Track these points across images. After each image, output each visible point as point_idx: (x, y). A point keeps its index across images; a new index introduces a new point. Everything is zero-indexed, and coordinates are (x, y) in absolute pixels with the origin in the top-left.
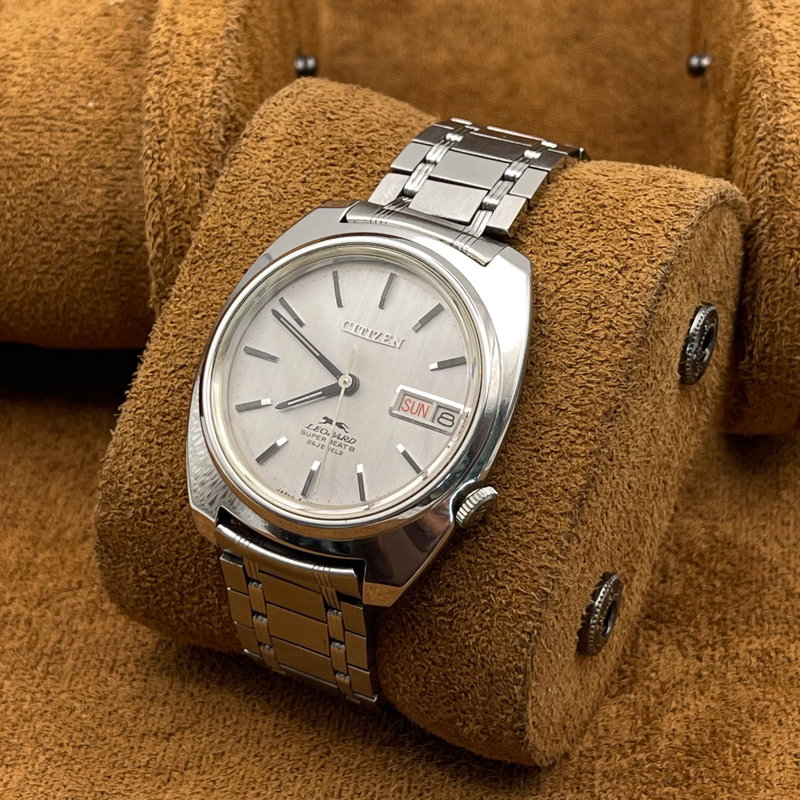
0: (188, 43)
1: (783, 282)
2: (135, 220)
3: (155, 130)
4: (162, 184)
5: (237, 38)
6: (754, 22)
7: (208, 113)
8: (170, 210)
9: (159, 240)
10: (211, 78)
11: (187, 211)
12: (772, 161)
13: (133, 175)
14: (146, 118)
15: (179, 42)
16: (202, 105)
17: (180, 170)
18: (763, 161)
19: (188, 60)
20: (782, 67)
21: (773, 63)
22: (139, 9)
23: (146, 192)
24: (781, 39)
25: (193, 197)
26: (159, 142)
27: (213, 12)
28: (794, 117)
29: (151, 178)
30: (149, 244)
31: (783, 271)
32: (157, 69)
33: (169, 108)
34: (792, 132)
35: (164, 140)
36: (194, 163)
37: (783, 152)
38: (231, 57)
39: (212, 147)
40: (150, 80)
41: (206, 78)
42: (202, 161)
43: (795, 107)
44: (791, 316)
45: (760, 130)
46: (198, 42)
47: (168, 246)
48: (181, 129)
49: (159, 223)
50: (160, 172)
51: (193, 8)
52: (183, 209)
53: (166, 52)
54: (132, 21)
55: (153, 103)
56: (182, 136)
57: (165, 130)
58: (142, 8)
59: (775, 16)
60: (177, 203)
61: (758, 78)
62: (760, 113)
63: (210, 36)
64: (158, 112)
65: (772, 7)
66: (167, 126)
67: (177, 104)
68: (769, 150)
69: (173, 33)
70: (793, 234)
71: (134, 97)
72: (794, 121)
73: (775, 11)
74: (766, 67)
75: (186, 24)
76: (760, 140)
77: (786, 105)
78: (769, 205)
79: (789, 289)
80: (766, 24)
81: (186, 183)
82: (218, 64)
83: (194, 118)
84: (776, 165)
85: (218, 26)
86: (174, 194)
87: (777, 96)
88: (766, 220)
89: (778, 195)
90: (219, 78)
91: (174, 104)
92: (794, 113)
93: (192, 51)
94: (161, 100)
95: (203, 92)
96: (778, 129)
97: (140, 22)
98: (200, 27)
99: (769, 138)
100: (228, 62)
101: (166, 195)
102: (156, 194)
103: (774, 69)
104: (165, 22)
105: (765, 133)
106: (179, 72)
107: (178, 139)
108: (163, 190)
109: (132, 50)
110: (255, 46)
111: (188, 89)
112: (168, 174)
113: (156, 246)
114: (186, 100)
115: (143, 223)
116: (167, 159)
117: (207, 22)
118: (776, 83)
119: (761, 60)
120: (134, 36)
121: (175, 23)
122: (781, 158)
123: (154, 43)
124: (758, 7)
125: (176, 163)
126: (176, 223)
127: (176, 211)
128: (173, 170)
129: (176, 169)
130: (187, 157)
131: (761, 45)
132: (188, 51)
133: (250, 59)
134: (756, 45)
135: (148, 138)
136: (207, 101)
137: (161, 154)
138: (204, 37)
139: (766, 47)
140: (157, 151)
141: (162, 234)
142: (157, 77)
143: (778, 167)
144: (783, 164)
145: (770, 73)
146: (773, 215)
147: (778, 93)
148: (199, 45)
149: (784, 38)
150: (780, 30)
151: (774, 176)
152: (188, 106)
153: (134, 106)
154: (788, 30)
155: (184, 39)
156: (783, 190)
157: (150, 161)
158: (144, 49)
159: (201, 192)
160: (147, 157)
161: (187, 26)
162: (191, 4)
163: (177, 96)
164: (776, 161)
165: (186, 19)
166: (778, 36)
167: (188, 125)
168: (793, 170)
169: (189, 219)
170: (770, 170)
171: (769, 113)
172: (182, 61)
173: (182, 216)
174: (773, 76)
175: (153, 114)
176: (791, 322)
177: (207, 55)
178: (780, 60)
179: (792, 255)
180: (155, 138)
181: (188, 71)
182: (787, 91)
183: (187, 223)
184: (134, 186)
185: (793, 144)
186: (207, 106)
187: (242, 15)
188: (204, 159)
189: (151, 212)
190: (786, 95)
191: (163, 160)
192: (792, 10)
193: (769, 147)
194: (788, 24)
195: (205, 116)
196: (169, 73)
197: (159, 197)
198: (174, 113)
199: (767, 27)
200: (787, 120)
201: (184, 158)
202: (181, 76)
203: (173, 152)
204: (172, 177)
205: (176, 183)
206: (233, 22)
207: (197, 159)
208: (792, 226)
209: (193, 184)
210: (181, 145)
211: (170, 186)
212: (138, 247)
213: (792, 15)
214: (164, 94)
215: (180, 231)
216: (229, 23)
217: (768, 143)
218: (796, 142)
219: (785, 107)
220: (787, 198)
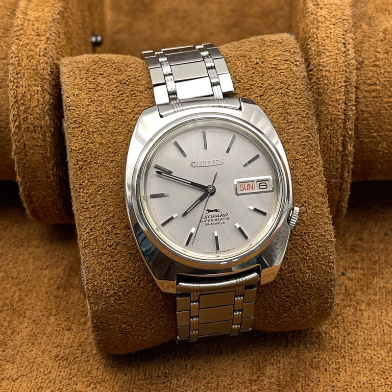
0: (33, 25)
1: (324, 142)
2: (4, 115)
3: (15, 68)
4: (19, 95)
5: (58, 22)
6: (309, 12)
7: (42, 59)
8: (22, 108)
9: (16, 123)
10: (44, 42)
11: (31, 108)
12: (317, 81)
13: (3, 92)
14: (11, 62)
15: (28, 24)
16: (39, 55)
17: (27, 88)
19: (33, 33)
20: (322, 34)
21: (317, 32)
22: (8, 9)
23: (10, 99)
24: (323, 20)
25: (34, 102)
26: (17, 74)
27: (46, 9)
28: (328, 59)
29: (13, 92)
30: (11, 126)
31: (323, 136)
32: (17, 37)
33: (23, 57)
34: (327, 67)
35: (19, 73)
36: (35, 85)
37: (322, 76)
38: (55, 31)
39: (44, 77)
40: (13, 43)
41: (42, 42)
42: (39, 83)
43: (328, 54)
44: (328, 159)
45: (311, 65)
46: (38, 24)
47: (21, 126)
48: (29, 67)
49: (17, 115)
50: (17, 89)
51: (36, 7)
52: (29, 108)
53: (22, 29)
54: (4, 15)
55: (14, 54)
56: (29, 71)
57: (20, 68)
58: (10, 8)
59: (319, 9)
60: (26, 105)
61: (310, 39)
62: (311, 57)
63: (44, 21)
64: (17, 59)
65: (318, 5)
66: (21, 66)
67: (27, 55)
68: (315, 76)
69: (26, 19)
70: (328, 118)
71: (4, 52)
72: (328, 61)
73: (320, 6)
74: (314, 34)
75: (32, 15)
77: (324, 53)
78: (316, 103)
79: (327, 145)
80: (314, 13)
81: (31, 94)
82: (48, 35)
83: (35, 62)
84: (319, 83)
85: (49, 16)
86: (24, 100)
87: (319, 48)
89: (320, 98)
90: (49, 42)
91: (25, 55)
92: (328, 57)
93: (35, 28)
94: (18, 52)
95: (40, 49)
96: (320, 65)
97: (8, 15)
98: (40, 17)
99: (315, 70)
100: (53, 34)
101: (20, 101)
102: (15, 100)
103: (318, 35)
104: (22, 14)
105: (313, 67)
106: (28, 39)
107: (27, 72)
108: (19, 98)
109: (3, 29)
110: (68, 27)
111: (33, 48)
112: (21, 90)
113: (15, 126)
114: (31, 53)
115: (8, 115)
116: (21, 82)
117: (43, 14)
118: (319, 42)
119: (311, 31)
120: (5, 22)
121: (27, 15)
122: (321, 79)
123: (16, 24)
124: (311, 5)
125: (26, 84)
126: (25, 115)
127: (25, 109)
128: (24, 88)
129: (26, 87)
130: (31, 81)
131: (312, 23)
132: (33, 28)
133: (65, 34)
134: (310, 23)
135: (12, 72)
136: (42, 53)
137: (18, 80)
138: (41, 22)
139: (314, 24)
140: (16, 78)
141: (18, 120)
142: (17, 41)
143: (320, 84)
144: (322, 82)
145: (316, 37)
146: (318, 108)
147: (320, 47)
148: (39, 26)
149: (323, 19)
150: (321, 16)
151: (317, 88)
152: (32, 56)
153: (3, 57)
154: (325, 16)
155: (31, 23)
156: (322, 95)
157: (13, 83)
158: (10, 29)
159: (38, 99)
160: (11, 82)
161: (33, 16)
162: (35, 5)
163: (27, 51)
164: (319, 81)
165: (33, 13)
166: (320, 19)
167: (32, 66)
168: (327, 85)
169: (32, 113)
170: (316, 85)
171: (315, 57)
172: (29, 33)
173: (29, 111)
174: (317, 38)
175: (14, 59)
176: (329, 162)
177: (42, 30)
178: (321, 31)
179: (328, 129)
180: (15, 71)
181: (33, 38)
182: (324, 46)
183: (31, 115)
184: (3, 97)
185: (327, 72)
186: (42, 56)
187: (61, 11)
188: (40, 82)
189: (12, 109)
190: (324, 48)
191: (19, 83)
192: (328, 6)
193: (315, 74)
194: (326, 13)
195: (41, 61)
196: (23, 39)
197: (16, 102)
198: (25, 59)
199: (315, 15)
200: (324, 60)
201: (30, 82)
202: (29, 41)
203: (24, 79)
204: (23, 91)
205: (25, 95)
206: (56, 15)
207: (36, 83)
208: (327, 114)
209: (34, 95)
210: (28, 75)
211: (22, 96)
212: (6, 128)
213: (327, 8)
214: (20, 49)
215: (27, 119)
216: (54, 15)
217: (315, 72)
218: (329, 71)
219: (323, 54)
220: (324, 99)
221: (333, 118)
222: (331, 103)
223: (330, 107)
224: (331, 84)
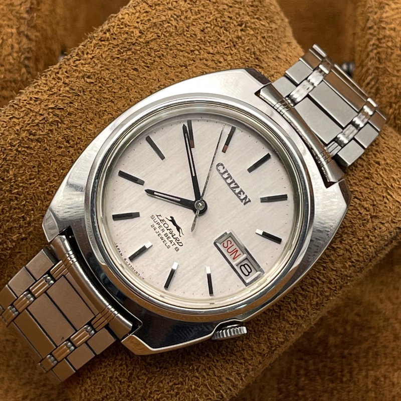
18: (371, 43)
28: (392, 13)
34: (391, 23)
37: (385, 37)
43: (393, 6)
45: (370, 21)
62: (370, 10)
68: (375, 35)
70: (391, 92)
72: (393, 16)
76: (370, 28)
77: (387, 4)
78: (375, 73)
84: (380, 45)
88: (373, 83)
89: (381, 66)
92: (393, 10)
96: (382, 21)
99: (375, 27)
105: (373, 24)
122: (383, 40)
143: (381, 47)
144: (384, 45)
146: (378, 80)
151: (378, 53)
156: (384, 63)
164: (380, 43)
168: (392, 49)
170: (376, 49)
171: (376, 10)
185: (392, 32)
200: (388, 14)
208: (391, 88)
217: (375, 31)
218: (394, 29)
219: (387, 6)
220: (387, 68)
221: (398, 93)
222: (396, 73)
223: (395, 78)
224: (396, 46)
